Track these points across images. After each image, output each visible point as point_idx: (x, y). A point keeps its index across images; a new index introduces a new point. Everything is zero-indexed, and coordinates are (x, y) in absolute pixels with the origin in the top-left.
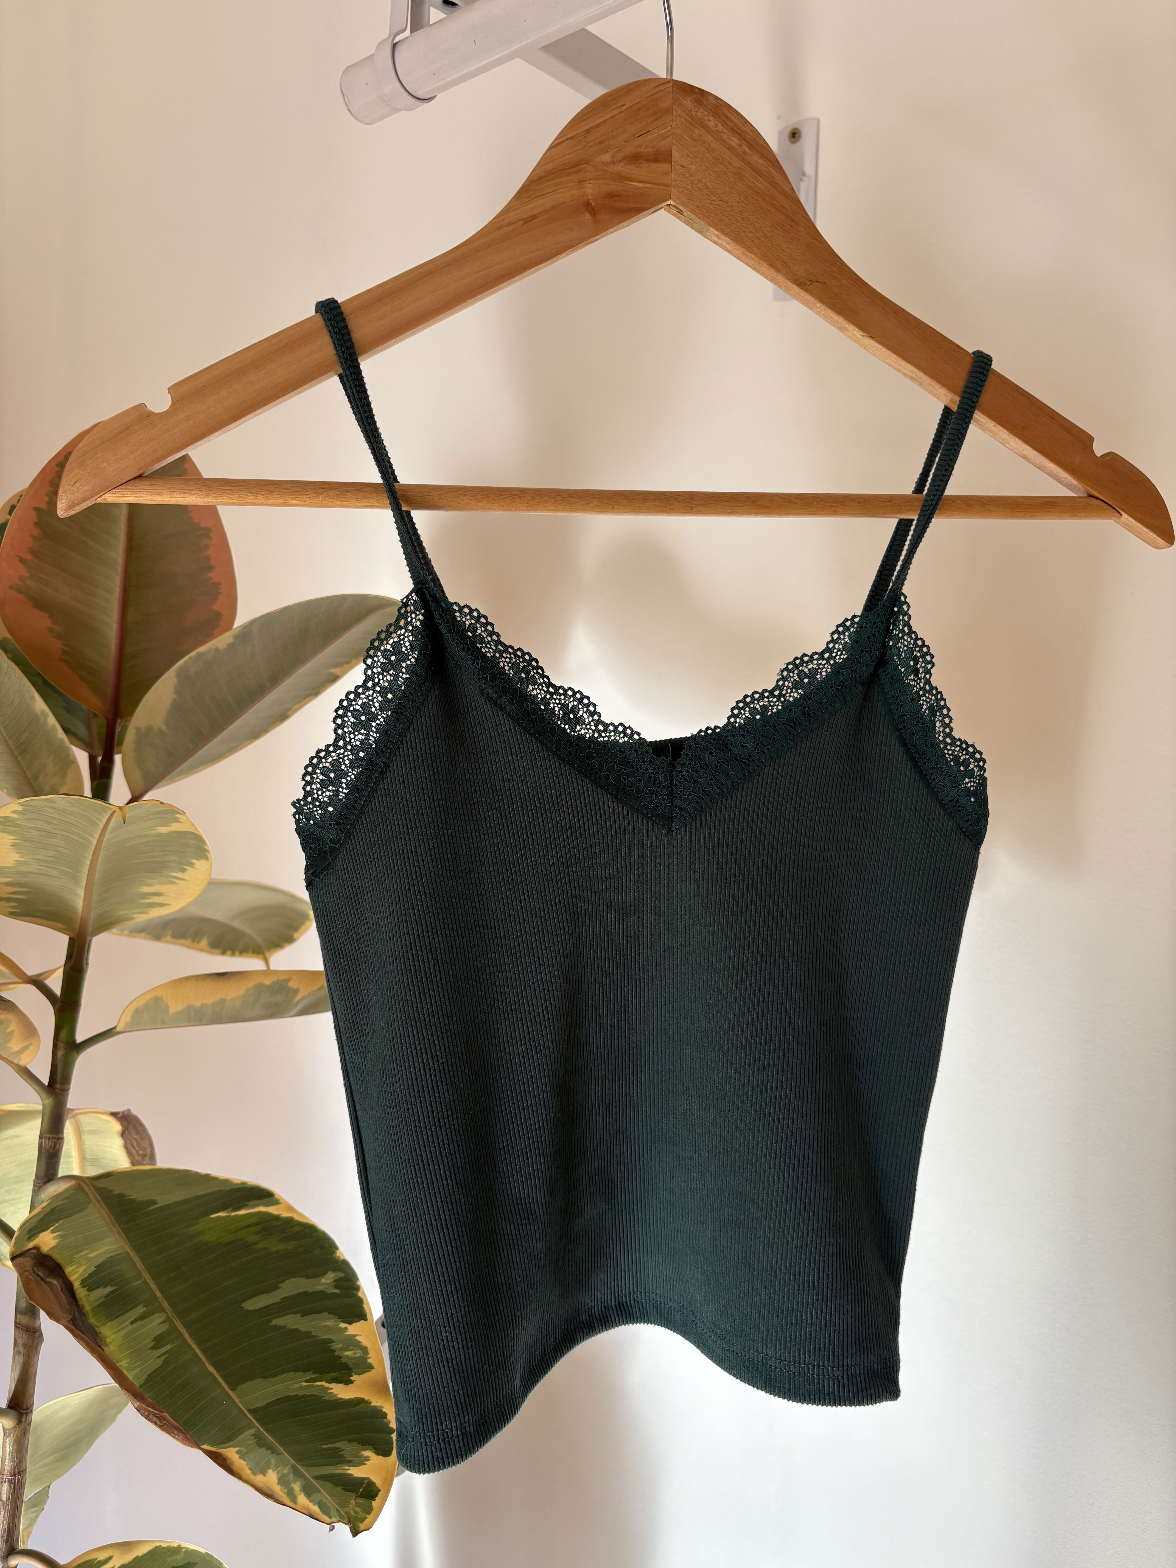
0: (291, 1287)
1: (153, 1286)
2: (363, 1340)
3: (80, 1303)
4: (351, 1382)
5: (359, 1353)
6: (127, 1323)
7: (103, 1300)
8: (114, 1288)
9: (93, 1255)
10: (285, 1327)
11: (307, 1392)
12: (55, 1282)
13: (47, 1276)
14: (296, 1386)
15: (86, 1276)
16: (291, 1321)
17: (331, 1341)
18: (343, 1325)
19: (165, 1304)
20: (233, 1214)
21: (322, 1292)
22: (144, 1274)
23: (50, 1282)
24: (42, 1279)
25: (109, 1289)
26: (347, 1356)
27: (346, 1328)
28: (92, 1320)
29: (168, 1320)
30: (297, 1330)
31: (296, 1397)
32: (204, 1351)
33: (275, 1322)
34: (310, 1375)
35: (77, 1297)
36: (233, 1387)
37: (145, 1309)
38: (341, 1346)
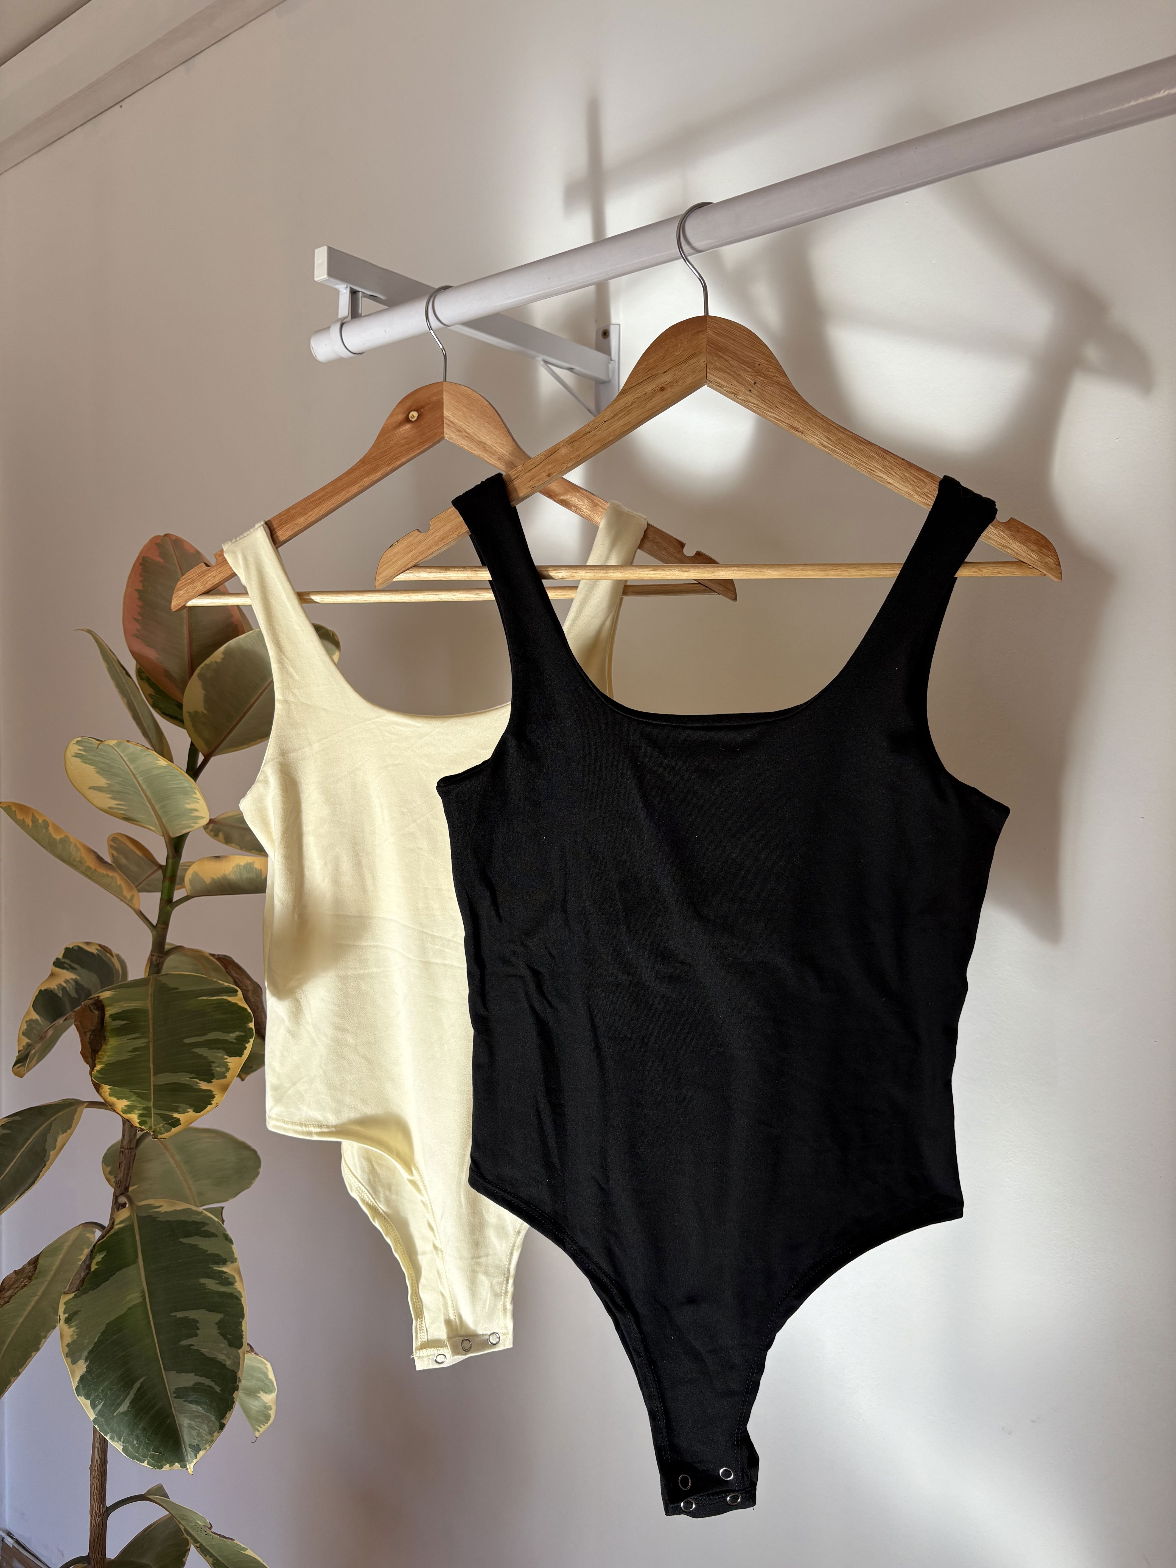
0: (211, 1036)
1: (152, 1027)
3: (105, 1025)
4: (212, 1082)
5: (224, 1070)
6: (129, 1039)
7: (119, 1026)
8: (128, 1022)
9: (129, 1005)
10: (196, 1053)
11: (188, 1083)
12: (96, 1012)
13: (94, 1009)
14: (184, 1079)
15: (114, 1013)
17: (214, 1062)
18: (226, 1057)
19: (151, 1036)
21: (227, 1040)
22: (150, 1020)
23: (93, 1012)
24: (91, 1010)
25: (125, 1022)
26: (217, 1070)
27: (227, 1059)
28: (107, 1034)
29: (148, 1043)
30: (202, 1055)
31: (180, 1084)
32: (154, 1058)
33: (193, 1050)
34: (193, 1075)
35: (105, 1022)
36: (155, 1074)
38: (217, 1065)
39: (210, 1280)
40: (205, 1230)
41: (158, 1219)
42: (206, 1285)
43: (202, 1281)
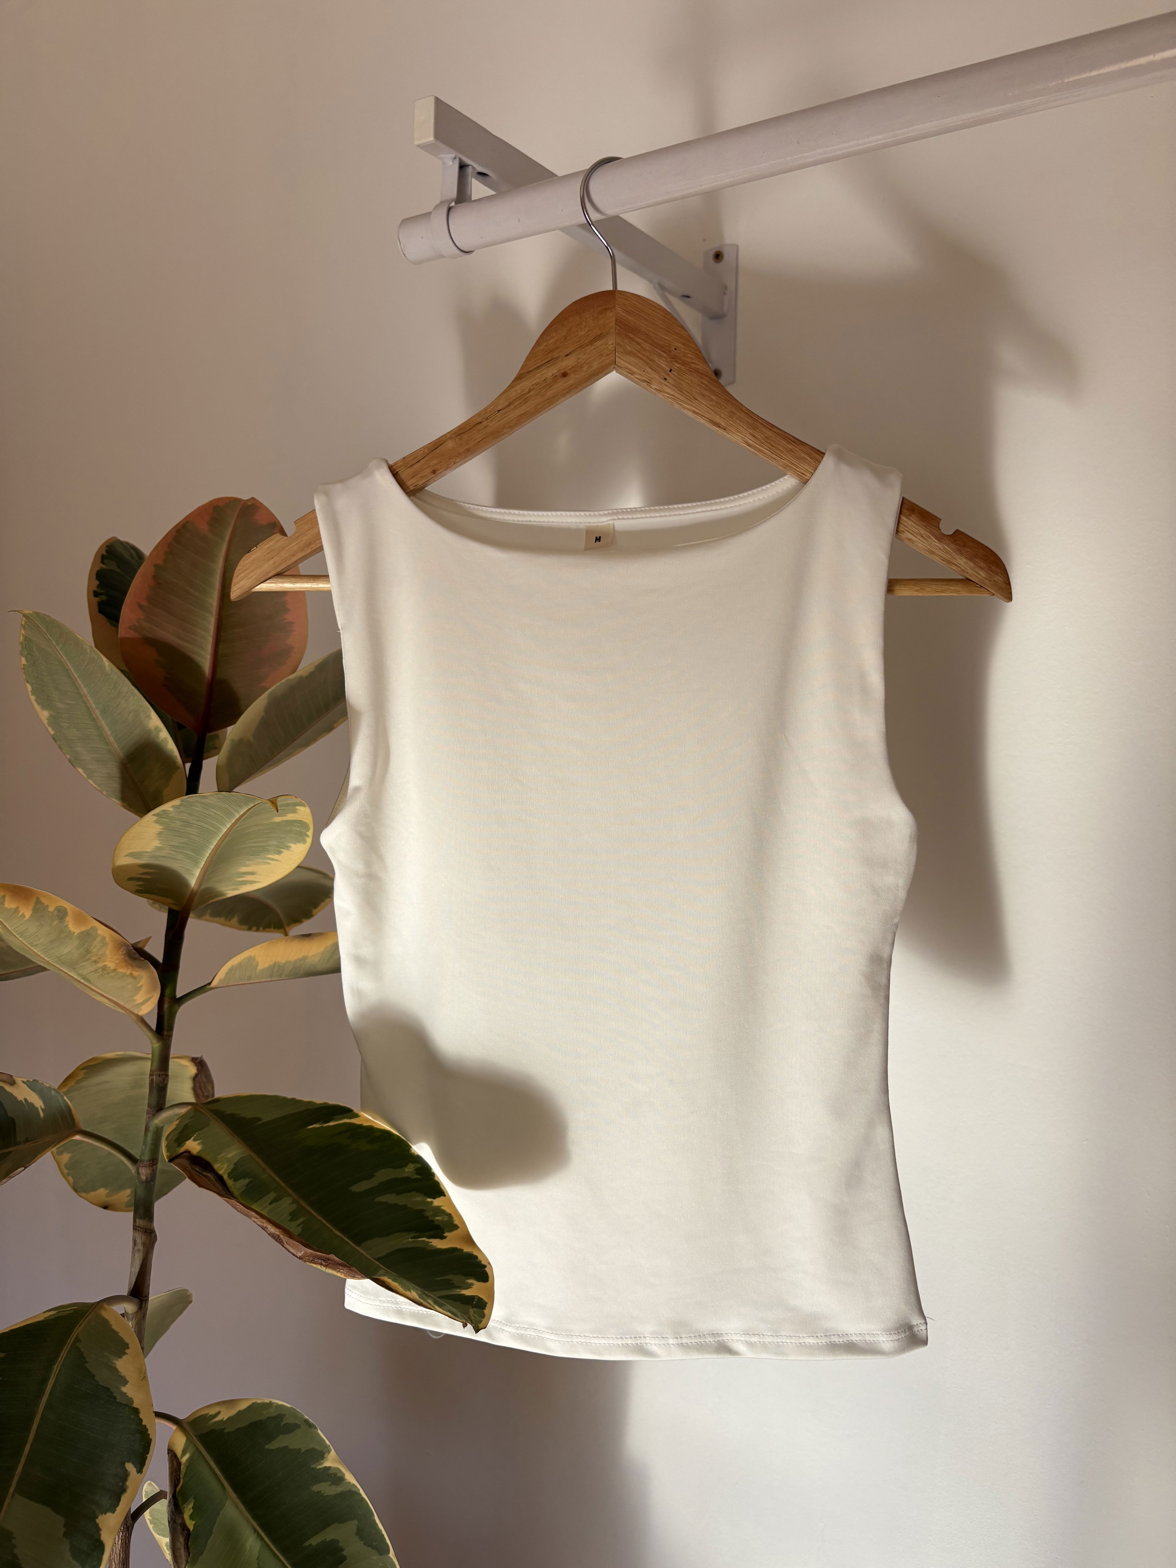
0: (383, 1175)
1: (278, 1179)
2: (449, 1210)
3: (230, 1190)
4: (444, 1237)
5: (448, 1216)
6: (267, 1204)
7: (246, 1186)
8: (251, 1180)
9: (229, 1156)
10: (385, 1203)
11: (414, 1245)
12: (209, 1175)
13: (202, 1170)
14: (404, 1242)
15: (230, 1170)
16: (390, 1198)
17: (424, 1211)
18: (428, 1200)
19: (290, 1191)
20: (325, 1125)
21: (408, 1178)
22: (267, 1170)
23: (206, 1176)
24: (199, 1171)
25: (247, 1181)
26: (439, 1218)
27: (431, 1202)
29: (294, 1201)
30: (396, 1204)
31: (408, 1248)
32: (328, 1221)
33: (378, 1199)
34: (414, 1233)
35: (228, 1186)
36: (359, 1243)
37: (275, 1194)
38: (432, 1213)
39: (322, 1484)
40: (286, 1424)
41: (226, 1431)
42: (322, 1492)
43: (316, 1488)
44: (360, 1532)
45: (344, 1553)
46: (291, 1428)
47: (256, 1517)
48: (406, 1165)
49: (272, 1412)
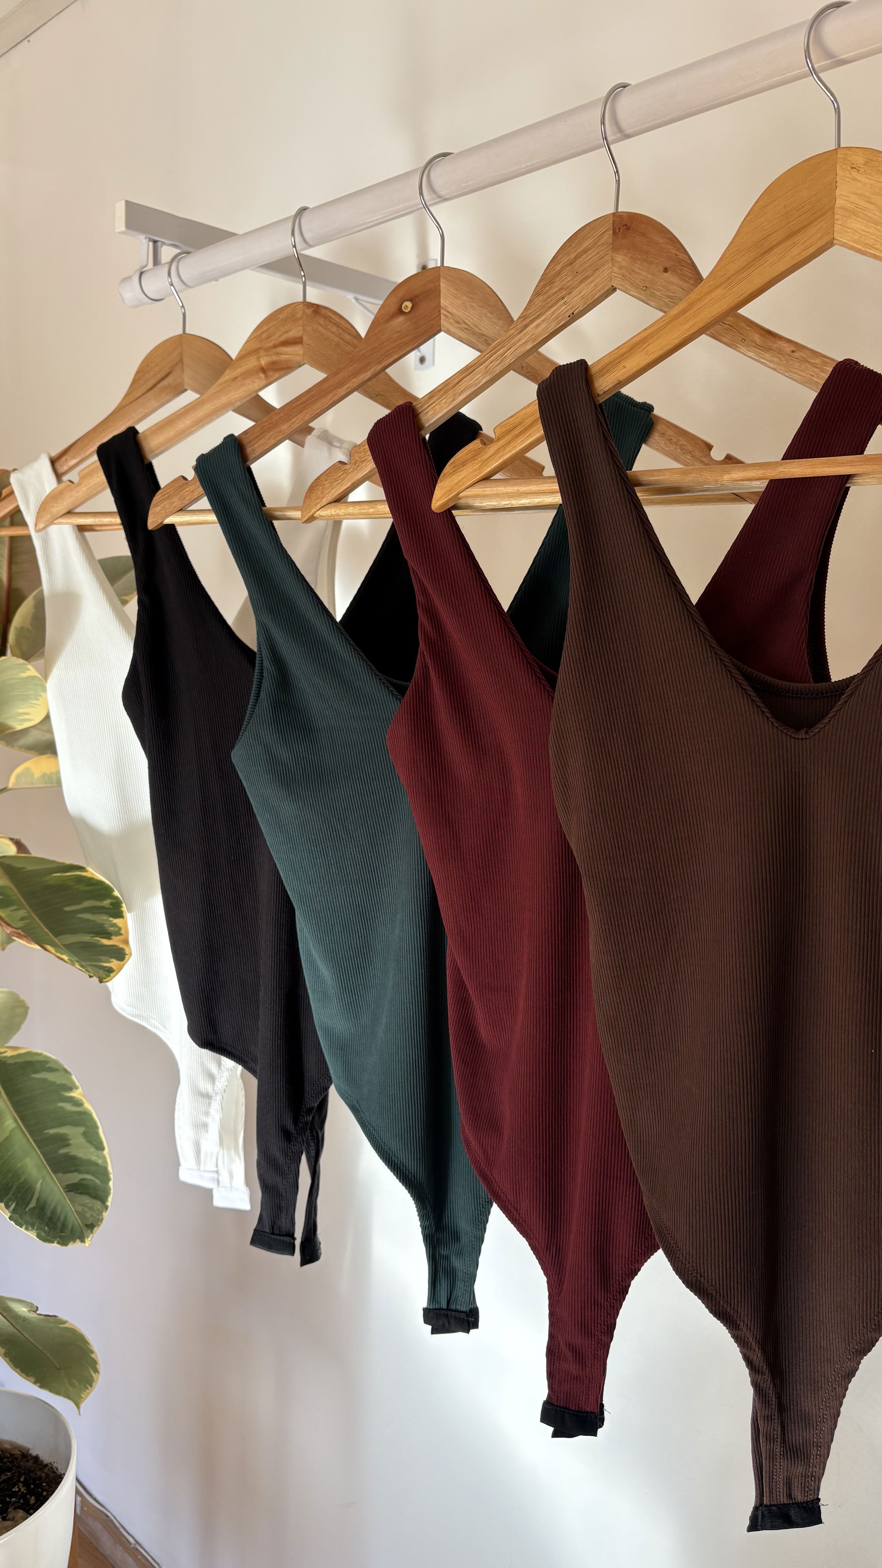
0: (87, 904)
1: (22, 900)
2: (120, 925)
4: (111, 939)
5: (117, 929)
10: (83, 918)
11: (90, 941)
14: (85, 938)
18: (111, 919)
20: (63, 875)
21: (103, 906)
22: (17, 894)
26: (111, 929)
27: (115, 920)
30: (88, 919)
31: (87, 942)
32: (43, 924)
33: (80, 916)
34: (92, 935)
36: (56, 937)
38: (110, 926)
39: (65, 1103)
42: (65, 1107)
43: (61, 1104)
44: (85, 1134)
45: (71, 1142)
46: (51, 1070)
47: (17, 1111)
48: (105, 900)
49: (40, 1058)
